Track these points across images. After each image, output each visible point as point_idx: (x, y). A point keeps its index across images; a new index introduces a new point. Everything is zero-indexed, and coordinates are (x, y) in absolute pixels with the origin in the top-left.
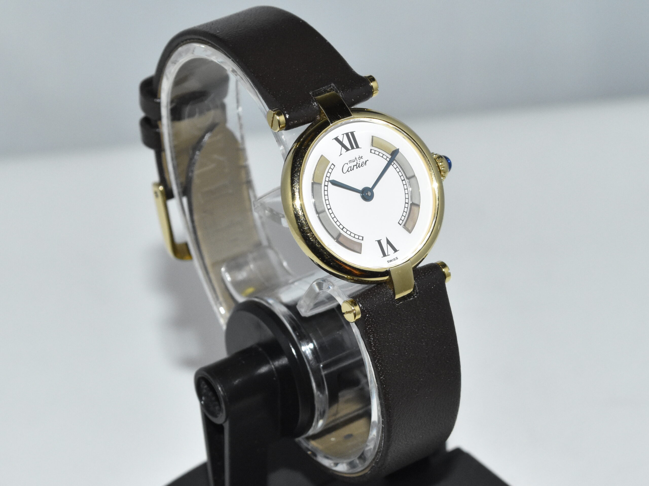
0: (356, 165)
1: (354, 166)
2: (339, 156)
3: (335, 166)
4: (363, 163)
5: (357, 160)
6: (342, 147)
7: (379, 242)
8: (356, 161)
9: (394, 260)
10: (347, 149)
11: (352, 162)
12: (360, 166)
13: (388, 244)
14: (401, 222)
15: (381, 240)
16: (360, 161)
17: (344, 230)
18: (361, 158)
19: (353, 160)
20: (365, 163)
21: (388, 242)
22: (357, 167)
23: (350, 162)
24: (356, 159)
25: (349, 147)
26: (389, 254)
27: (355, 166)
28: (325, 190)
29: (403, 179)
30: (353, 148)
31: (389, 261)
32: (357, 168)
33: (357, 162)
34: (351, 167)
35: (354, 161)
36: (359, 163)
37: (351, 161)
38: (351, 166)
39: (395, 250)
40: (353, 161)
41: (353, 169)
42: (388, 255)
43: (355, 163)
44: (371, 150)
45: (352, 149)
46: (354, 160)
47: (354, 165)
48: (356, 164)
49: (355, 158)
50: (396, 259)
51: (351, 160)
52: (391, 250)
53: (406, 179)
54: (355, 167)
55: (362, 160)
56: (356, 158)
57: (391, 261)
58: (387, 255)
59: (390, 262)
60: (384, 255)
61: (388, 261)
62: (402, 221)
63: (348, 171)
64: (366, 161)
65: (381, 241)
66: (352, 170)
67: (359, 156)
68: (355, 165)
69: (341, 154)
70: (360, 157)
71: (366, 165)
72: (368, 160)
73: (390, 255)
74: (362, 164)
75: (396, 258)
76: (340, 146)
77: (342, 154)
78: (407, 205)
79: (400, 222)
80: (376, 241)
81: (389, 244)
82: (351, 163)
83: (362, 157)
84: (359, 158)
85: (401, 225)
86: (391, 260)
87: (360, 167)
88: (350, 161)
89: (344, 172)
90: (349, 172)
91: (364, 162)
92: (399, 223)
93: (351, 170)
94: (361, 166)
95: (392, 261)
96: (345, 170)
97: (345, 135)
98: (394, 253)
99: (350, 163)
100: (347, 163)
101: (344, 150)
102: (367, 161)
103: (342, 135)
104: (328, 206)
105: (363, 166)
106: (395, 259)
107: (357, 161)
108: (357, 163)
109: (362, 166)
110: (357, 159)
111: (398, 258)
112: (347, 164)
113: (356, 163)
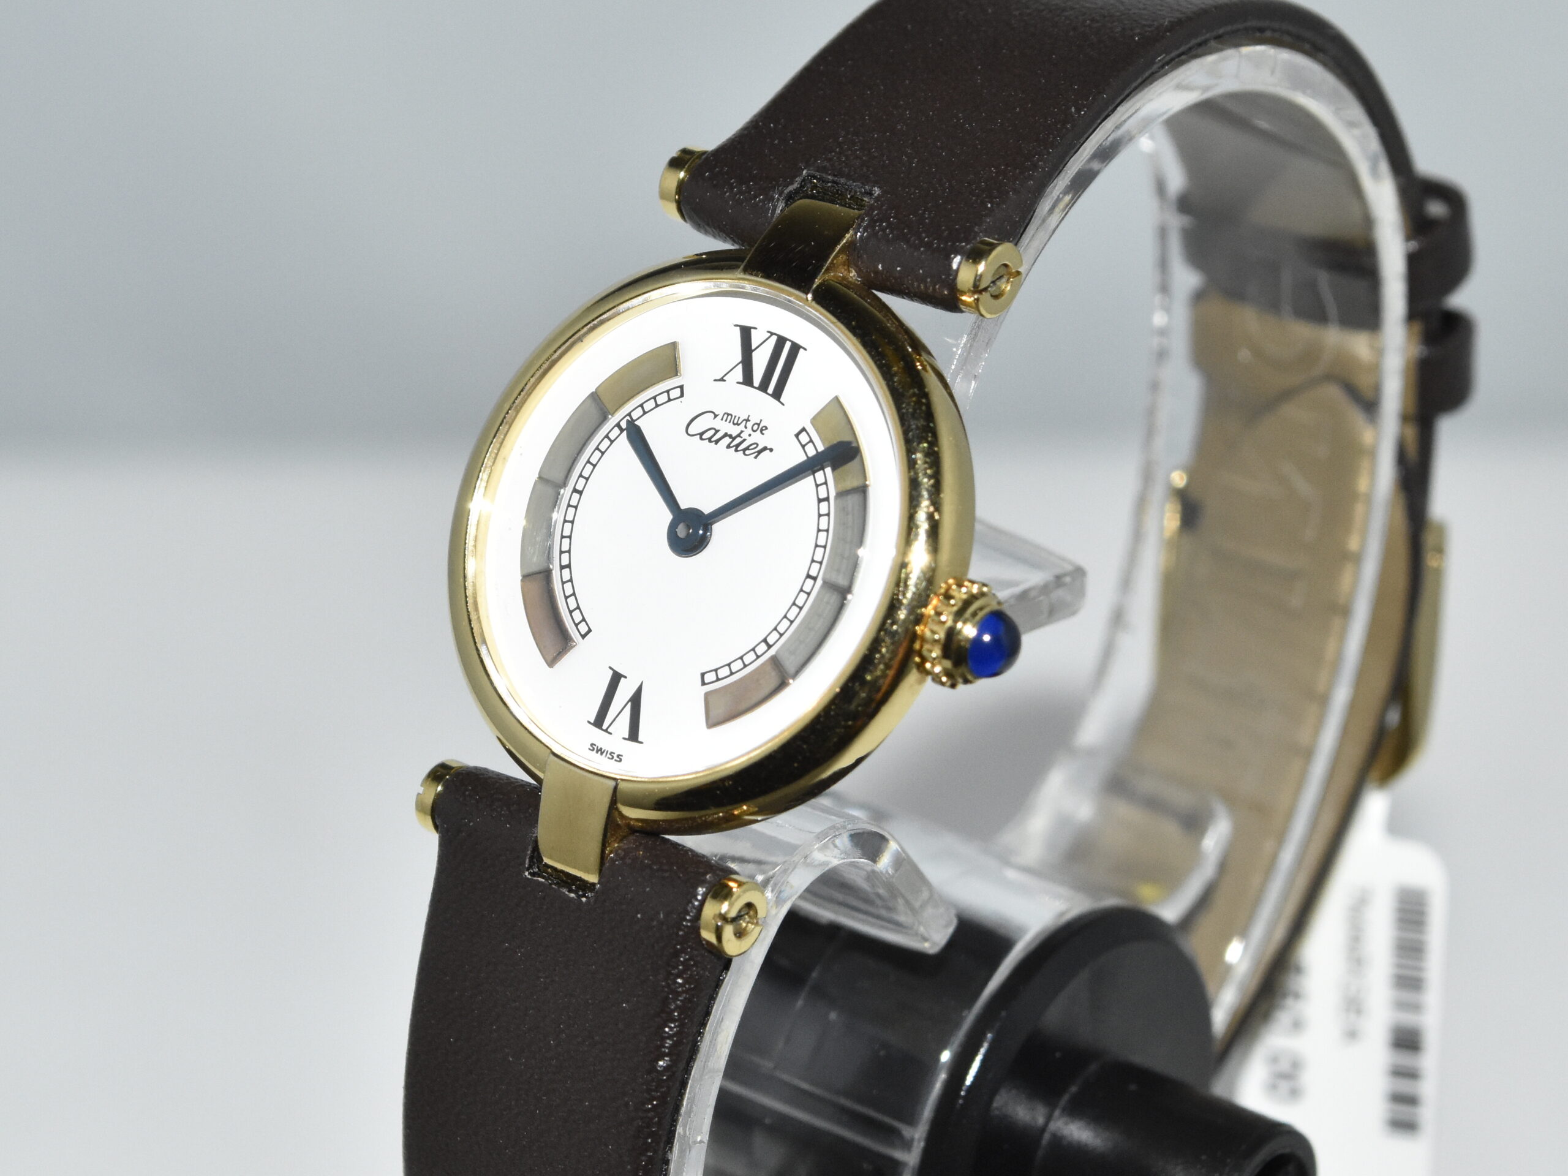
0: (734, 439)
1: (726, 435)
2: (715, 380)
3: (682, 395)
4: (755, 446)
5: (746, 427)
6: (741, 365)
7: (616, 678)
8: (742, 427)
9: (608, 755)
10: (748, 380)
11: (730, 422)
12: (739, 449)
13: (630, 703)
14: (709, 677)
15: (625, 677)
16: (750, 435)
17: (566, 572)
18: (762, 430)
19: (739, 418)
20: (759, 452)
21: (636, 701)
22: (732, 445)
23: (726, 416)
24: (745, 422)
25: (757, 379)
26: (609, 730)
27: (727, 438)
28: (607, 436)
29: (813, 573)
30: (763, 387)
31: (595, 747)
32: (729, 447)
33: (742, 432)
34: (717, 431)
35: (738, 424)
36: (744, 440)
37: (730, 417)
38: (719, 431)
39: (634, 735)
40: (735, 422)
41: (717, 442)
42: (606, 731)
43: (734, 430)
44: (804, 430)
45: (758, 388)
46: (739, 422)
47: (729, 433)
48: (733, 436)
49: (746, 418)
50: (615, 758)
51: (732, 415)
52: (622, 726)
53: (819, 582)
54: (727, 440)
55: (757, 437)
56: (748, 420)
57: (600, 751)
58: (604, 727)
59: (597, 752)
60: (599, 722)
61: (592, 745)
62: (715, 679)
63: (701, 434)
64: (765, 449)
65: (622, 679)
66: (713, 439)
67: (761, 421)
68: (730, 436)
69: (724, 378)
70: (759, 425)
71: (756, 457)
72: (771, 450)
73: (610, 733)
74: (750, 448)
75: (618, 756)
76: (738, 356)
77: (725, 381)
78: (763, 647)
79: (706, 676)
80: (610, 668)
81: (632, 706)
82: (726, 420)
83: (766, 428)
84: (755, 427)
85: (703, 683)
86: (601, 749)
87: (736, 450)
88: (728, 415)
89: (689, 432)
90: (701, 439)
91: (758, 445)
92: (703, 675)
93: (710, 440)
94: (744, 450)
95: (602, 754)
96: (695, 428)
97: (774, 338)
98: (624, 739)
99: (722, 419)
100: (717, 413)
101: (738, 374)
102: (768, 451)
103: (768, 332)
104: (582, 481)
105: (747, 452)
106: (615, 756)
107: (744, 429)
108: (739, 435)
109: (745, 454)
110: (749, 424)
111: (621, 760)
112: (716, 416)
113: (739, 432)
